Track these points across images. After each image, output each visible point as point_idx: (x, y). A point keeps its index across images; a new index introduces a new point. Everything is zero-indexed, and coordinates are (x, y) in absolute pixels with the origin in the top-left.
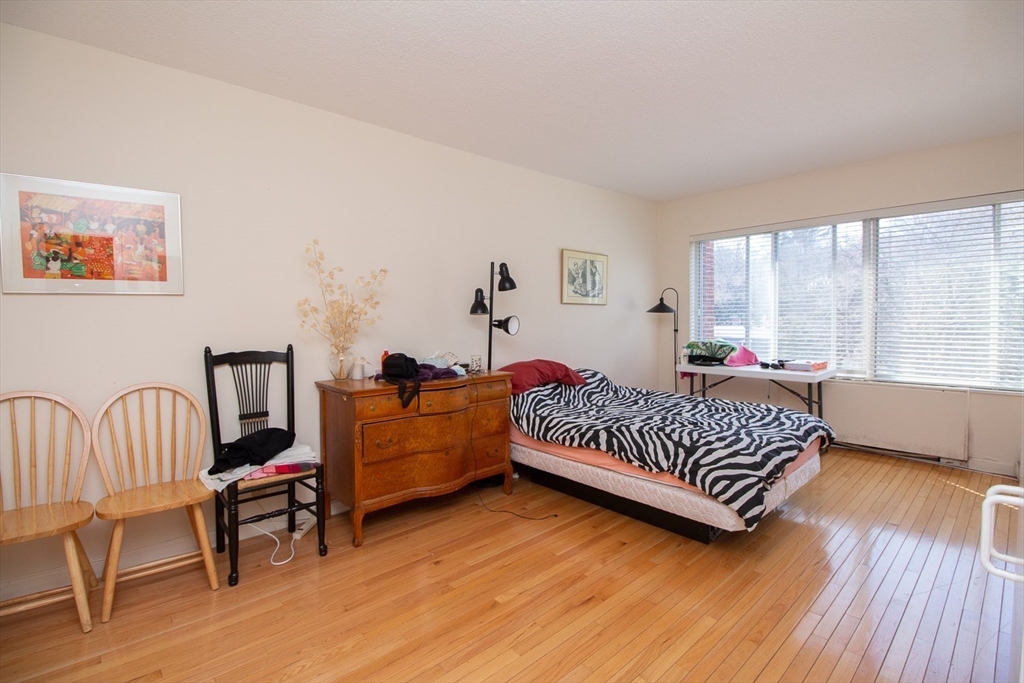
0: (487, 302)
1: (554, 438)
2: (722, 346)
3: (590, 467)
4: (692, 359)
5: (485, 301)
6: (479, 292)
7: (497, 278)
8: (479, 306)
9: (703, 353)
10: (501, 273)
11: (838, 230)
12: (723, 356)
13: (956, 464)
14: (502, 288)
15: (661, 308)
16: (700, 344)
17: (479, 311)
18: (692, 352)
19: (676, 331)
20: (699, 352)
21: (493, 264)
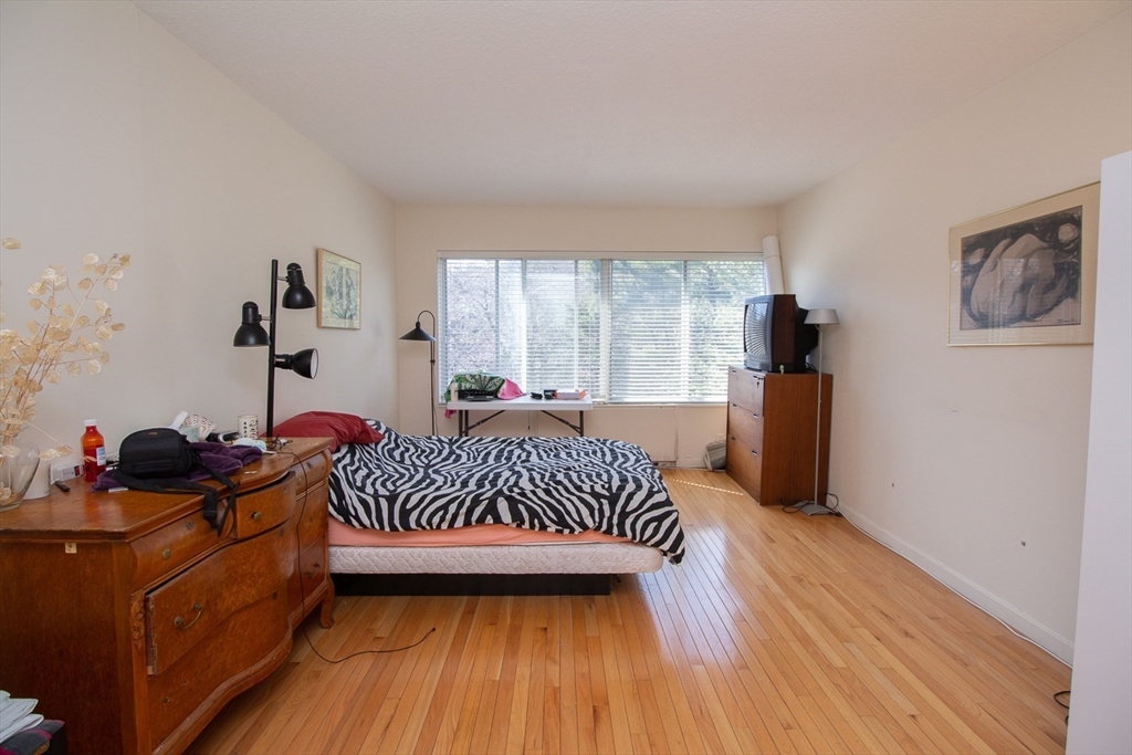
0: (265, 325)
1: (424, 521)
2: (492, 378)
3: (472, 549)
4: (462, 395)
5: (262, 323)
6: (250, 309)
7: (283, 287)
8: (252, 330)
9: (474, 387)
10: (290, 279)
11: (580, 266)
12: (493, 388)
13: (668, 464)
14: (289, 303)
15: (417, 334)
16: (468, 377)
17: (252, 340)
18: (460, 386)
19: (433, 362)
20: (468, 386)
21: (275, 264)
